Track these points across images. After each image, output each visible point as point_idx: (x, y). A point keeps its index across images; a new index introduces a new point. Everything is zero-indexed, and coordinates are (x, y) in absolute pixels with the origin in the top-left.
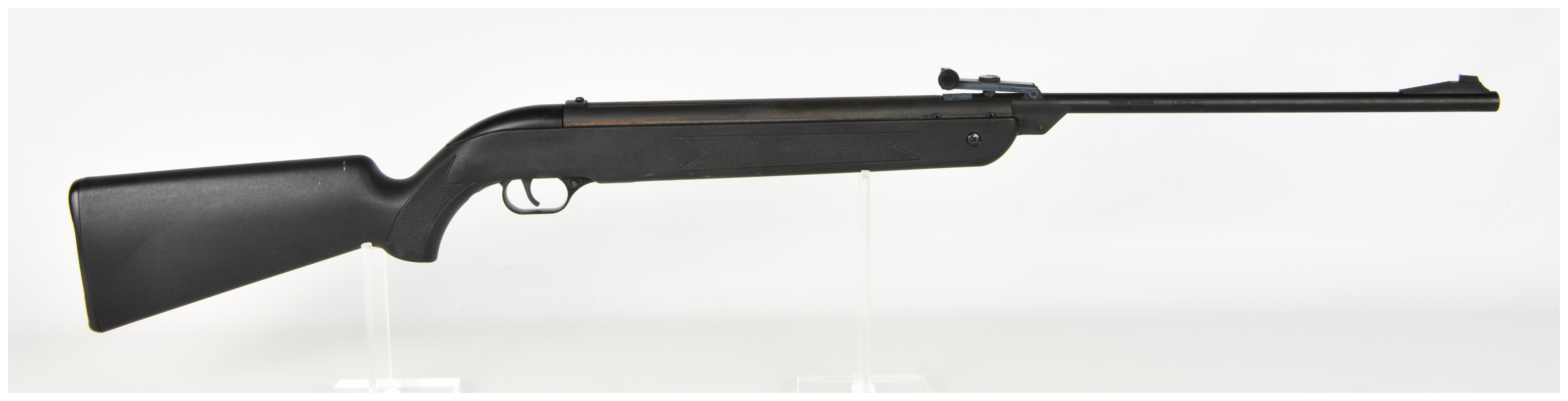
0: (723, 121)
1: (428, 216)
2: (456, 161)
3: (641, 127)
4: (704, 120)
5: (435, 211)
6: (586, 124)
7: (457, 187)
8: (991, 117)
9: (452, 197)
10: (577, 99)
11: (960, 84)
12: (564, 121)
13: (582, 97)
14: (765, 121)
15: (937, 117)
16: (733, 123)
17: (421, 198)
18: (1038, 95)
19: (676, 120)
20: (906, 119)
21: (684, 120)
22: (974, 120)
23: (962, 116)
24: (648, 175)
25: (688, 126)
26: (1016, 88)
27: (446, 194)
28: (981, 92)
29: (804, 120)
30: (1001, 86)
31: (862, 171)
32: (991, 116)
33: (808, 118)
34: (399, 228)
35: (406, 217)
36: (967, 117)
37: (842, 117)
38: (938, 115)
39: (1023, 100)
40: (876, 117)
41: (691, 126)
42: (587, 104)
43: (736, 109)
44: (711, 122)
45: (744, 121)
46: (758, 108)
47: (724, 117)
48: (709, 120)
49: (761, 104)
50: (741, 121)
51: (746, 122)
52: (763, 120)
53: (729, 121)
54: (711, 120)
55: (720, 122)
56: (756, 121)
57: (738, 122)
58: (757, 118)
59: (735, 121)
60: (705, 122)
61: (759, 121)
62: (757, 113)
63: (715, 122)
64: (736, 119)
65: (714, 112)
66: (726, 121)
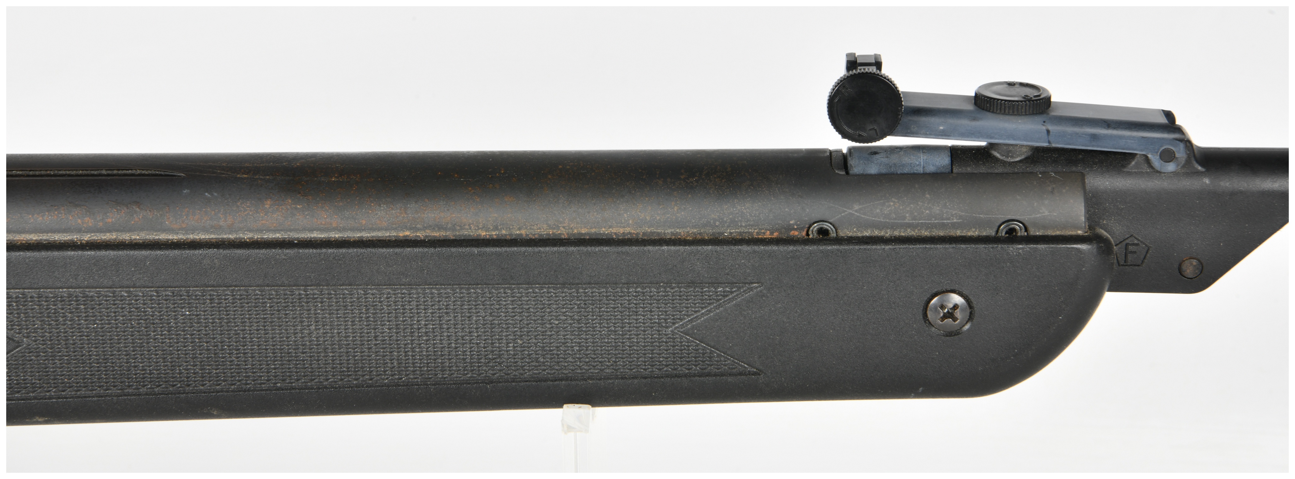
0: (86, 237)
4: (19, 232)
8: (1012, 237)
11: (905, 119)
14: (232, 237)
15: (823, 232)
18: (1183, 161)
20: (716, 241)
22: (950, 248)
23: (910, 233)
26: (1106, 136)
28: (983, 144)
29: (366, 235)
30: (1050, 128)
31: (565, 406)
32: (1011, 231)
33: (379, 229)
36: (926, 233)
37: (496, 228)
38: (826, 226)
39: (1129, 174)
40: (614, 230)
43: (131, 192)
44: (44, 238)
45: (159, 239)
46: (207, 192)
47: (88, 221)
48: (36, 233)
49: (223, 174)
50: (148, 237)
51: (168, 240)
52: (226, 234)
53: (104, 236)
54: (44, 234)
55: (76, 240)
56: (204, 239)
57: (139, 239)
58: (205, 230)
59: (127, 238)
60: (22, 238)
61: (212, 239)
62: (204, 210)
63: (56, 239)
64: (130, 230)
65: (52, 206)
66: (94, 238)
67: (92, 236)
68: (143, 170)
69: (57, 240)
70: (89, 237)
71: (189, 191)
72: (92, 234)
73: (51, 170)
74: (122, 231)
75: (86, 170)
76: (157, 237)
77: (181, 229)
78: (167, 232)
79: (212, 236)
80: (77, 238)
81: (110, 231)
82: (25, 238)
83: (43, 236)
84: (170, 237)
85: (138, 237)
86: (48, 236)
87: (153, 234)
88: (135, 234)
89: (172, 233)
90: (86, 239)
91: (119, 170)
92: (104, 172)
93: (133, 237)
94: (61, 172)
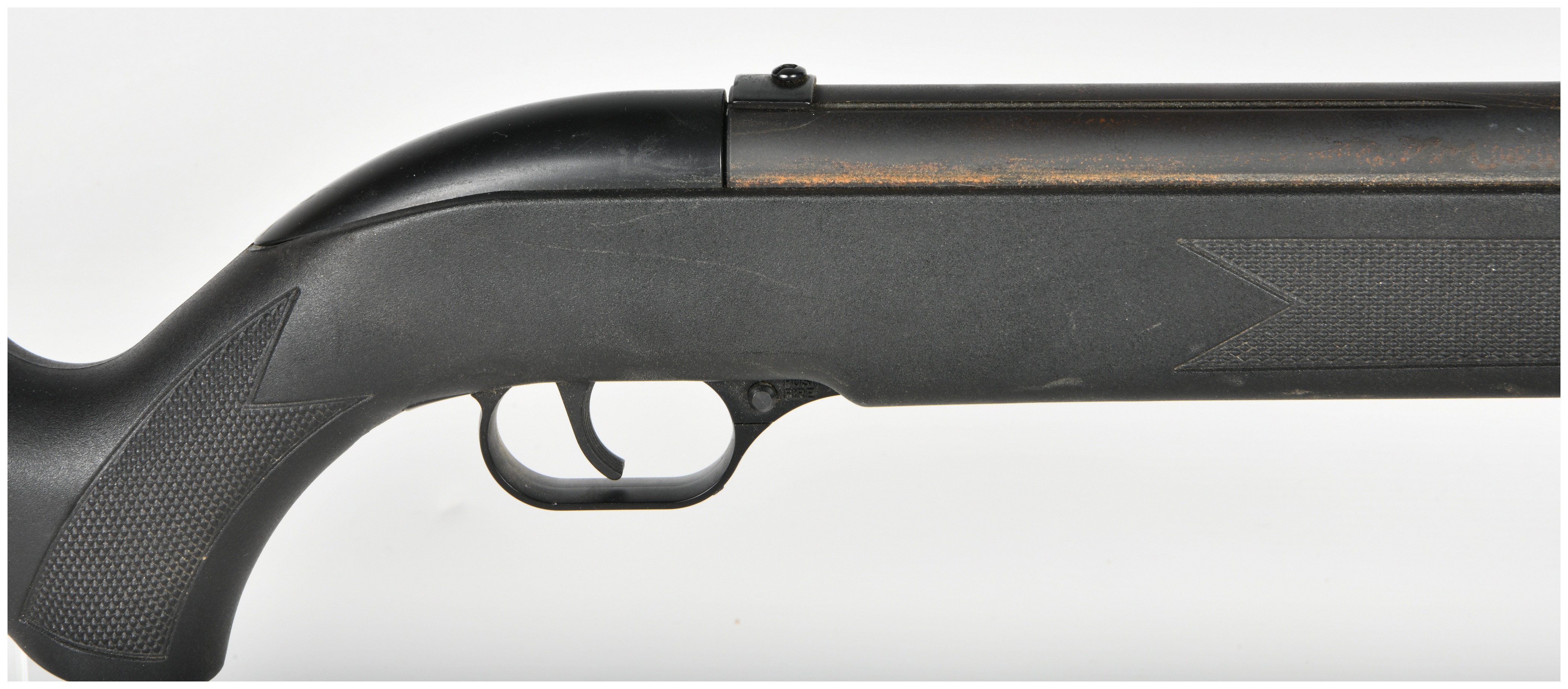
0: (1375, 179)
1: (188, 521)
2: (298, 314)
3: (1042, 198)
4: (1297, 172)
5: (217, 502)
6: (817, 180)
7: (292, 415)
9: (283, 450)
10: (778, 71)
12: (732, 166)
13: (800, 64)
16: (1418, 189)
17: (157, 455)
19: (1180, 170)
21: (1215, 172)
24: (1061, 382)
25: (1231, 199)
27: (260, 439)
34: (69, 567)
35: (99, 528)
41: (1244, 198)
42: (822, 94)
43: (1427, 126)
44: (1325, 179)
45: (1461, 182)
46: (1519, 126)
47: (1378, 160)
48: (1316, 174)
49: (1532, 105)
50: (1448, 179)
51: (1472, 183)
52: (1543, 177)
53: (1396, 177)
54: (1325, 175)
55: (1362, 181)
56: (1516, 182)
57: (1437, 182)
58: (1518, 171)
59: (1423, 180)
60: (1299, 180)
61: (1526, 182)
62: (1517, 147)
63: (1339, 180)
64: (1428, 171)
65: (1335, 142)
66: (1383, 180)
67: (1381, 177)
68: (1430, 101)
69: (1340, 182)
70: (1377, 179)
71: (1496, 125)
72: (1382, 176)
73: (1321, 101)
74: (1417, 172)
75: (1362, 101)
76: (1459, 180)
77: (1490, 170)
78: (1472, 173)
79: (1527, 179)
80: (1364, 180)
81: (1403, 172)
82: (1302, 179)
83: (1324, 177)
84: (1475, 180)
85: (1436, 180)
86: (1329, 177)
87: (1454, 176)
88: (1433, 176)
89: (1478, 175)
90: (1374, 181)
91: (1400, 101)
92: (1383, 103)
93: (1431, 179)
94: (1331, 104)
